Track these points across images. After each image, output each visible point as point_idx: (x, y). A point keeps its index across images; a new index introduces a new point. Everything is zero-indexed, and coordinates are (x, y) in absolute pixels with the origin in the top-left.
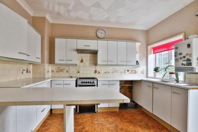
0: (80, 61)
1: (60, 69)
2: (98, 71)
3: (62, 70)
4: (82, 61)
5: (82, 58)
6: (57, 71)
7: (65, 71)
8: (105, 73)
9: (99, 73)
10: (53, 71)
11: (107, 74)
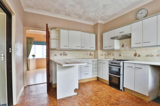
0: (122, 46)
1: (109, 53)
2: (138, 54)
3: (110, 54)
4: (123, 46)
5: (123, 43)
6: (107, 55)
7: (112, 54)
8: (147, 56)
9: (140, 56)
10: (105, 55)
11: (149, 58)
